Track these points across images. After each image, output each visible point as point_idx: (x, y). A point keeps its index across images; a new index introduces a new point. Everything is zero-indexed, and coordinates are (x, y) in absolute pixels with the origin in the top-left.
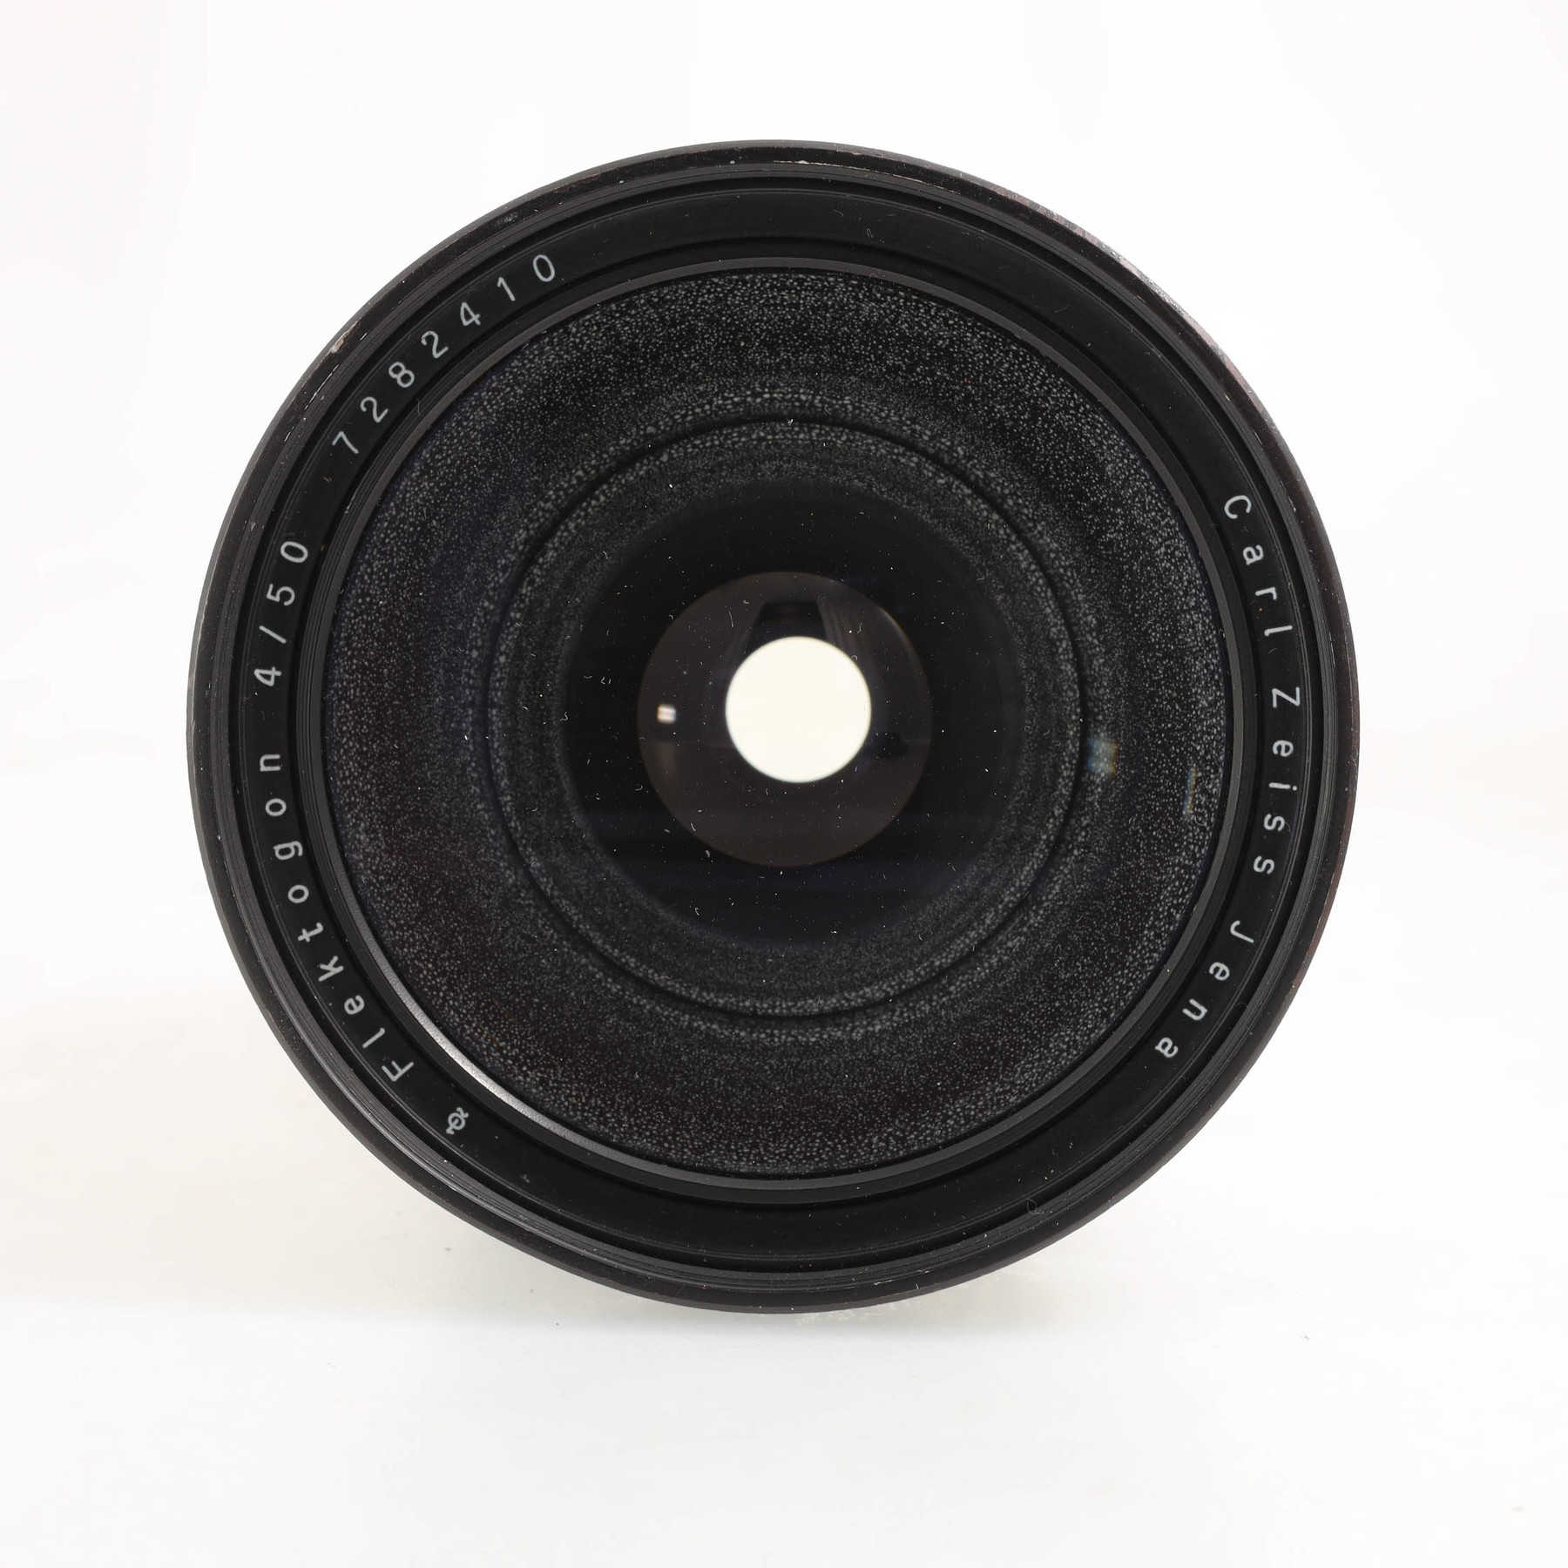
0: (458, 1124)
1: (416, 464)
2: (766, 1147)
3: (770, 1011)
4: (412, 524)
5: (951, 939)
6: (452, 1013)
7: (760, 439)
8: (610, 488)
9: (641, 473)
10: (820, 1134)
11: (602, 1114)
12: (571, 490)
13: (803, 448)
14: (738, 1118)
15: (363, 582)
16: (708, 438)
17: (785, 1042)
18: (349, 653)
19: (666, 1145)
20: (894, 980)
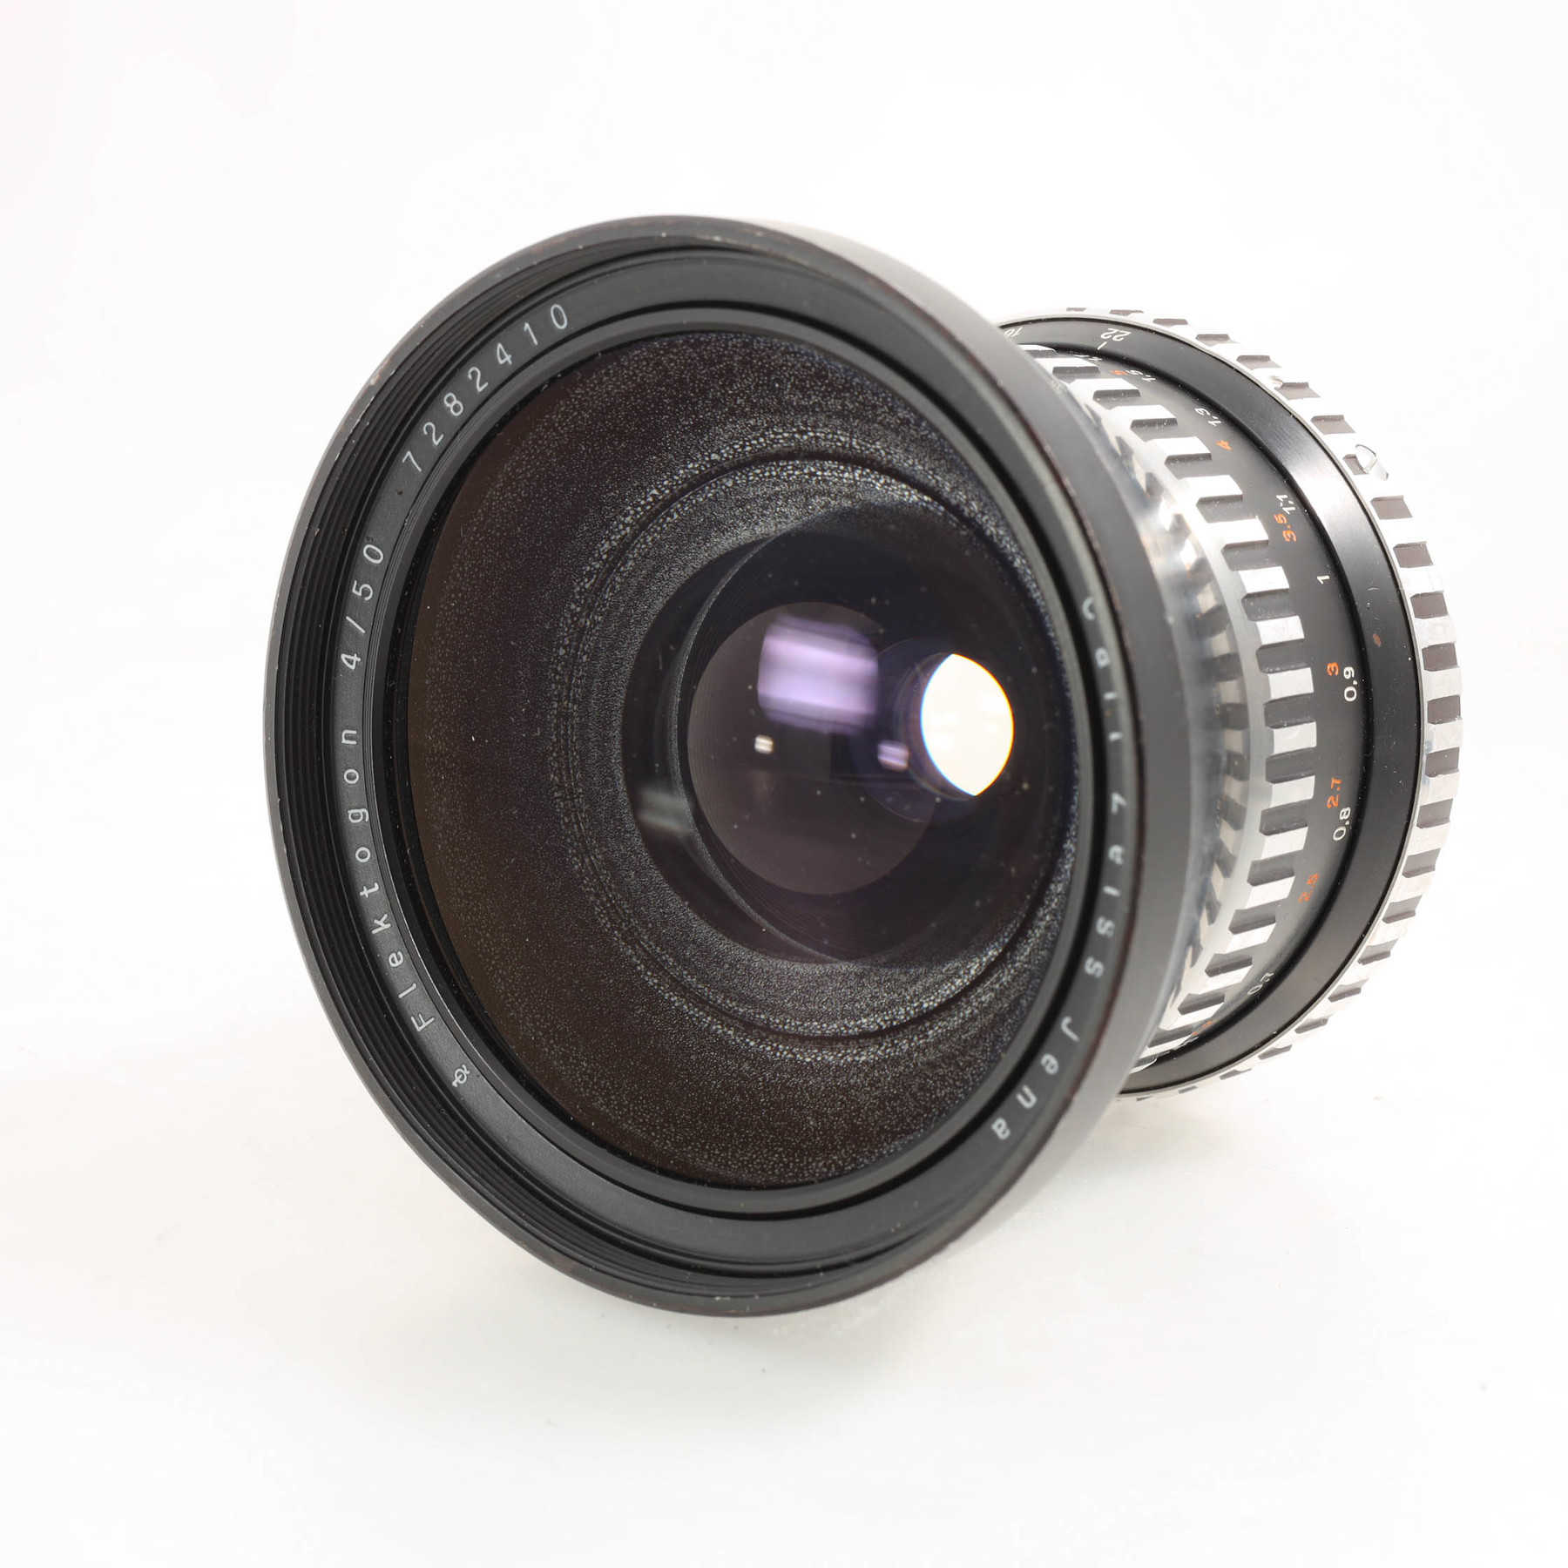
0: (461, 1080)
1: (500, 476)
2: (734, 1152)
3: (781, 1026)
4: (498, 530)
5: (940, 983)
6: (499, 980)
7: (812, 474)
8: (683, 507)
9: (710, 495)
10: (781, 1149)
11: (608, 1095)
12: (648, 507)
13: (848, 487)
14: (721, 1121)
15: (455, 578)
16: (767, 469)
17: (785, 1058)
18: (443, 642)
19: (653, 1134)
20: (888, 1015)
